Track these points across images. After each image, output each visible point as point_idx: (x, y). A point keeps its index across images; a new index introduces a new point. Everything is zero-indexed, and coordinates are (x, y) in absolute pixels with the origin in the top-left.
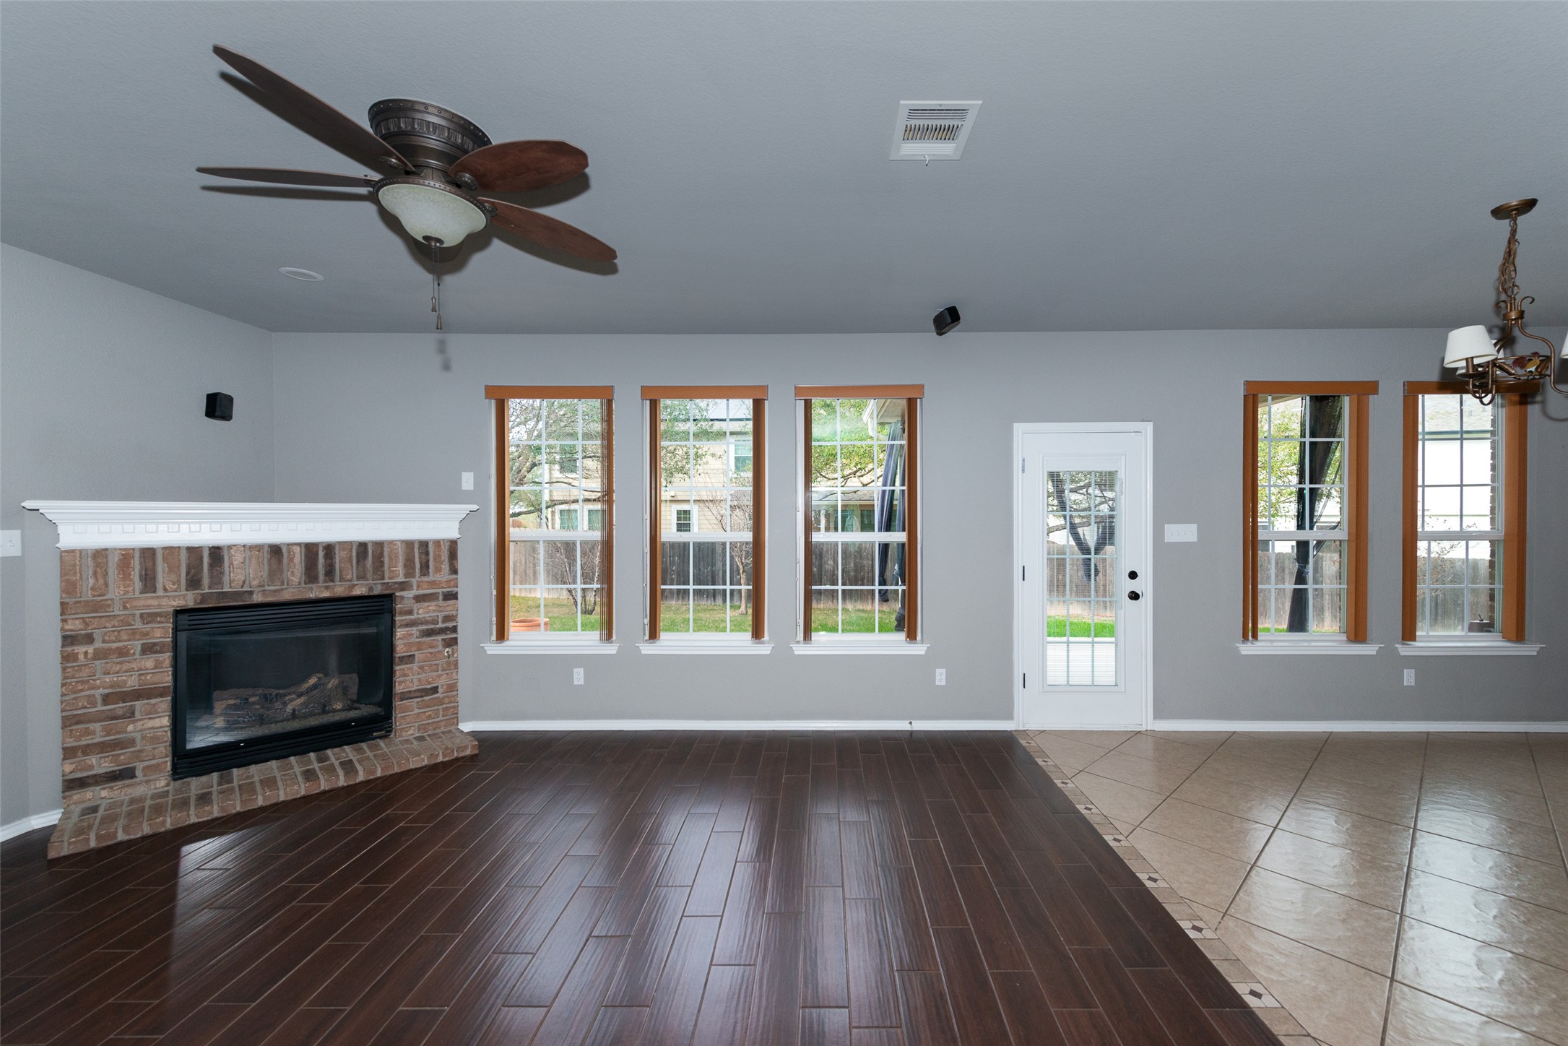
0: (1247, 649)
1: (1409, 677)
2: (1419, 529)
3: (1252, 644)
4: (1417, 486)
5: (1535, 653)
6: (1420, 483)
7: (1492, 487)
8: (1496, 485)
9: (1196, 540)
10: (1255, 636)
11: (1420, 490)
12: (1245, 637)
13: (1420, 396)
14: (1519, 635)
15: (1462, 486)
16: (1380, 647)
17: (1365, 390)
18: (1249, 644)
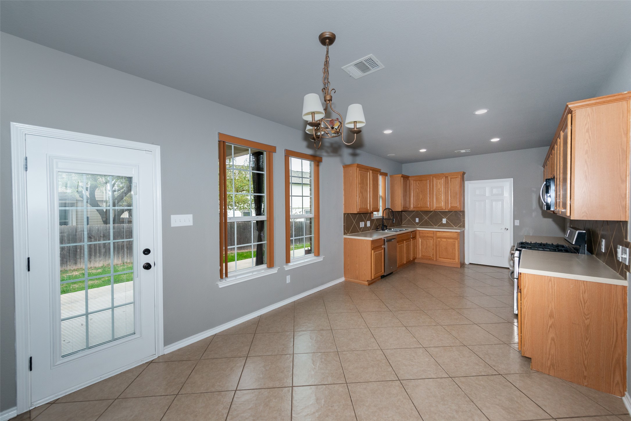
0: (223, 284)
1: (288, 279)
2: (291, 214)
3: (226, 280)
4: (290, 196)
5: (322, 260)
6: (290, 195)
7: (310, 197)
8: (311, 196)
9: (192, 224)
10: (226, 276)
11: (290, 197)
12: (221, 277)
13: (290, 158)
14: (318, 254)
15: (302, 196)
16: (278, 269)
17: (272, 149)
18: (224, 281)
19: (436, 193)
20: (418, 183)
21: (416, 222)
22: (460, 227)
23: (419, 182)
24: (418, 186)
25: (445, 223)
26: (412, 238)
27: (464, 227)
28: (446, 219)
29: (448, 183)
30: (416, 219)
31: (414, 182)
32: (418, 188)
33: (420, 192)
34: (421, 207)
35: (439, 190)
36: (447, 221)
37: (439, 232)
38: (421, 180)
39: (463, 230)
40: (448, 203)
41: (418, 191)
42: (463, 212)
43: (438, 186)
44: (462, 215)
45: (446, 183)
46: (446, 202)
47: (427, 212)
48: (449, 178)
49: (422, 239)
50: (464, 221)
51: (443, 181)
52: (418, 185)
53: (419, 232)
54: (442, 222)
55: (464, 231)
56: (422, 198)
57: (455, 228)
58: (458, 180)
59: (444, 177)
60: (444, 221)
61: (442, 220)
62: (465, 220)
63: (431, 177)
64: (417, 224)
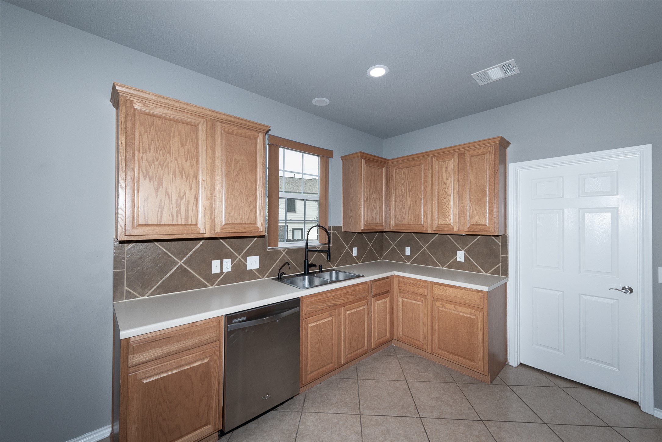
19: (438, 193)
20: (404, 173)
21: (406, 254)
22: (496, 272)
23: (405, 170)
24: (403, 180)
25: (462, 260)
26: (374, 296)
27: (505, 272)
28: (464, 251)
29: (464, 169)
30: (406, 248)
31: (397, 170)
32: (403, 184)
33: (408, 193)
34: (409, 224)
35: (444, 186)
36: (465, 257)
37: (439, 286)
38: (410, 167)
39: (502, 282)
40: (465, 216)
41: (403, 190)
42: (504, 238)
43: (443, 178)
44: (500, 244)
45: (462, 168)
46: (461, 214)
47: (424, 235)
48: (467, 156)
49: (403, 297)
50: (505, 260)
51: (452, 164)
52: (404, 178)
53: (399, 280)
54: (456, 259)
55: (506, 283)
56: (410, 206)
57: (485, 274)
58: (490, 157)
59: (456, 156)
60: (460, 256)
61: (456, 255)
62: (507, 257)
63: (430, 158)
64: (408, 258)
